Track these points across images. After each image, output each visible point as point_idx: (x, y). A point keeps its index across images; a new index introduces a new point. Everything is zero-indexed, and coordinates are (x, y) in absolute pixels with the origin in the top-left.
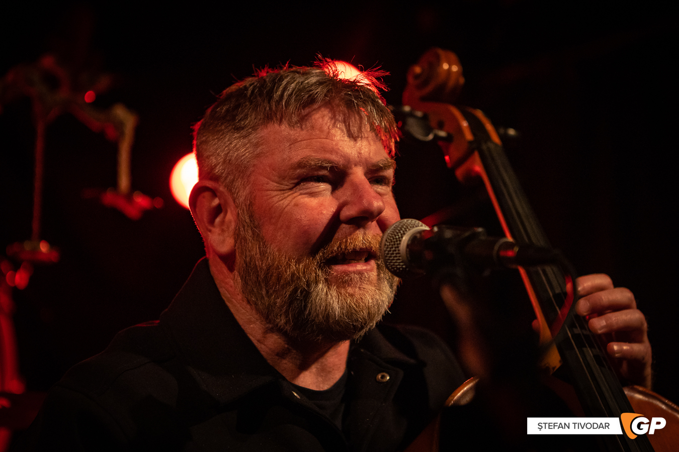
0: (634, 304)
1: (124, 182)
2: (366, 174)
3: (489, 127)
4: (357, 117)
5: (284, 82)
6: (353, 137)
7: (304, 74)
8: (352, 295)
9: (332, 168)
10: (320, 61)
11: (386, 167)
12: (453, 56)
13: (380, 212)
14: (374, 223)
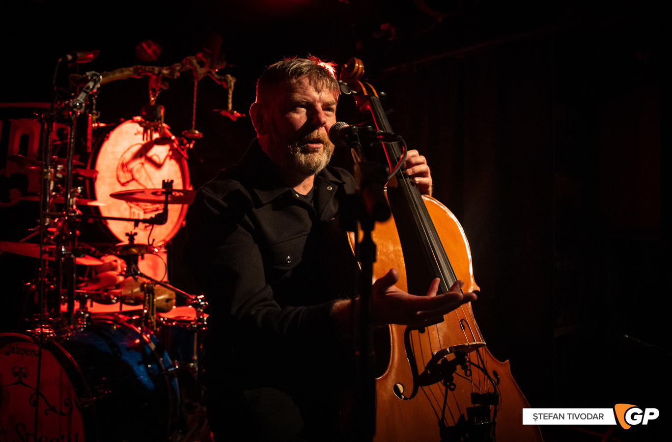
0: (426, 162)
1: (230, 106)
2: (322, 107)
3: (374, 91)
4: (322, 82)
5: (292, 64)
6: (318, 91)
7: (301, 61)
8: (310, 157)
9: (307, 102)
10: (310, 56)
11: (333, 104)
12: (360, 61)
13: (325, 123)
14: (323, 128)
